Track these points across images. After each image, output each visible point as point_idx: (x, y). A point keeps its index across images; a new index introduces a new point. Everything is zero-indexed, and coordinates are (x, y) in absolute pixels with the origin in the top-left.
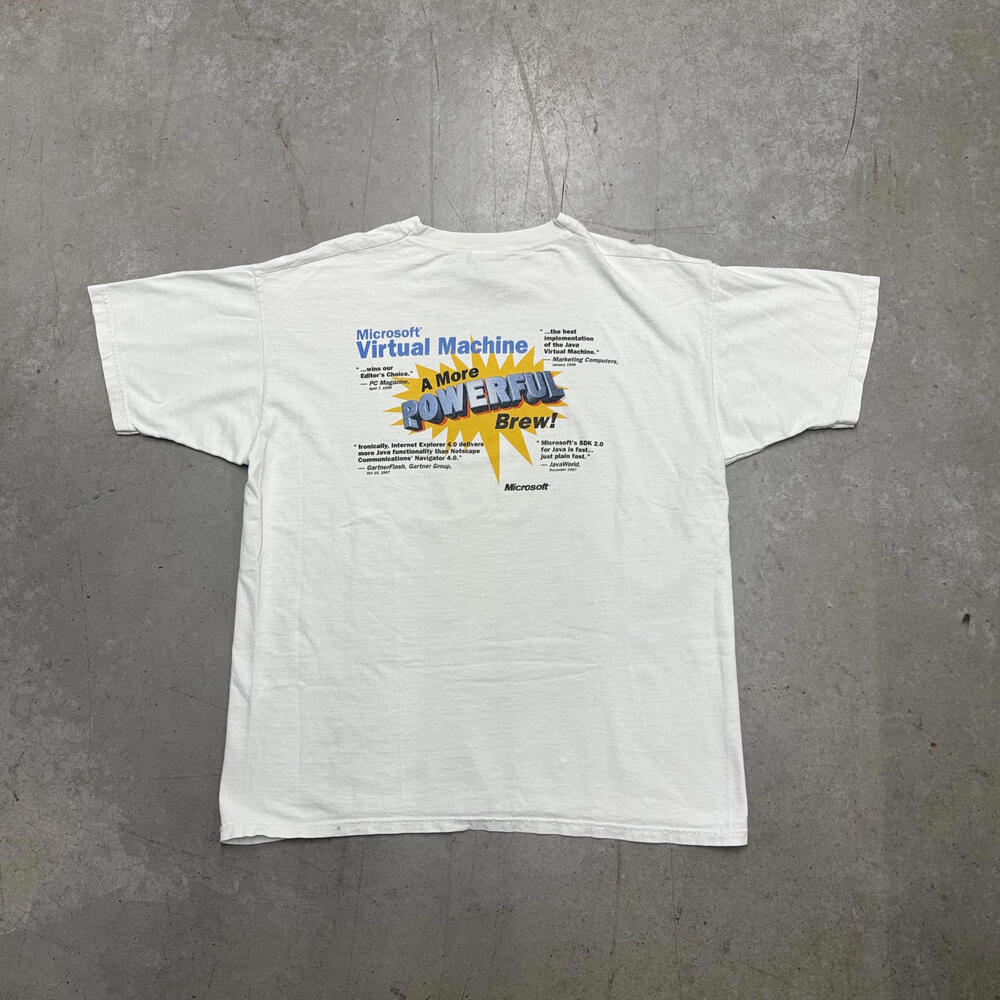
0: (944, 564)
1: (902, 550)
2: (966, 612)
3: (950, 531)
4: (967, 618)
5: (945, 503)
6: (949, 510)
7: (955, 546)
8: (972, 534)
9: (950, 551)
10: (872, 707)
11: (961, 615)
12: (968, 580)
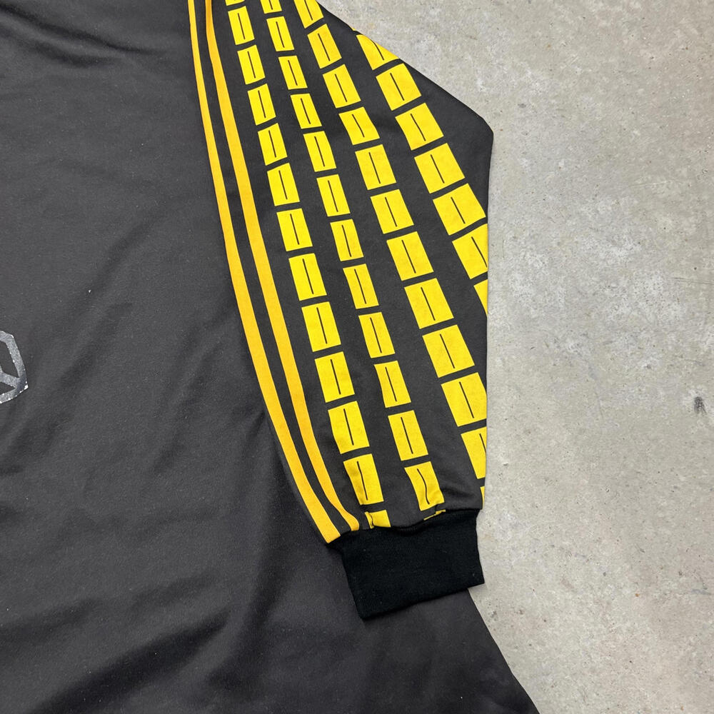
0: (636, 338)
1: (571, 344)
2: (694, 395)
3: (624, 290)
4: (699, 403)
5: (602, 256)
6: (611, 262)
7: (639, 310)
8: (654, 284)
9: (637, 318)
10: (627, 591)
11: (689, 402)
12: (677, 348)
